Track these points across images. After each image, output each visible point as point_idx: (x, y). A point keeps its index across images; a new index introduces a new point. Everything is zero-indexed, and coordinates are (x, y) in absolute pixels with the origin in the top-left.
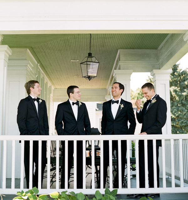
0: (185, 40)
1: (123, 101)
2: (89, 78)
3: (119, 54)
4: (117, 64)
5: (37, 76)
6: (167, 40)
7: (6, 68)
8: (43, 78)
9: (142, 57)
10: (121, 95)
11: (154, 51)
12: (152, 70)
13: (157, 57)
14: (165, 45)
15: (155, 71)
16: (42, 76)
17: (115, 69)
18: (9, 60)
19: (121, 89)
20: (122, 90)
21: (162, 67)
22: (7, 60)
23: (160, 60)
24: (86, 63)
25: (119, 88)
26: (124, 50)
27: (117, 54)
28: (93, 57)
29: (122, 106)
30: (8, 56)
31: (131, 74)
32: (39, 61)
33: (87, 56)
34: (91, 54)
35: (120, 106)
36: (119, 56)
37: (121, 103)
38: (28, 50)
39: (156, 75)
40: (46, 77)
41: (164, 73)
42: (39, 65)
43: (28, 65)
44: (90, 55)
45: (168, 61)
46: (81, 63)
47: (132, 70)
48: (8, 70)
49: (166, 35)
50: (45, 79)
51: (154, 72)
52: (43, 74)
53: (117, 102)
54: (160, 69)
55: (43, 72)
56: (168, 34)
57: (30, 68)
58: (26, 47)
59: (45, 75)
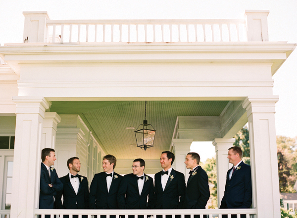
0: (244, 107)
1: (174, 172)
2: (145, 147)
3: (178, 121)
4: (176, 132)
5: (88, 145)
6: (229, 107)
7: (54, 137)
8: (96, 147)
9: (203, 124)
10: (171, 164)
11: (216, 118)
12: (214, 139)
13: (219, 125)
14: (227, 111)
15: (217, 140)
16: (94, 145)
17: (175, 138)
18: (57, 127)
19: (169, 158)
20: (171, 159)
21: (224, 135)
22: (56, 128)
23: (223, 128)
24: (142, 131)
25: (167, 158)
26: (183, 116)
27: (176, 121)
28: (149, 125)
29: (172, 177)
30: (57, 124)
31: (191, 143)
32: (91, 128)
33: (142, 123)
34: (147, 121)
35: (170, 177)
36: (178, 123)
37: (171, 174)
38: (79, 116)
39: (218, 145)
40: (99, 146)
41: (226, 143)
42: (91, 132)
43: (79, 133)
44: (145, 122)
45: (230, 129)
46: (135, 132)
47: (192, 139)
48: (56, 138)
49: (227, 102)
50: (98, 149)
51: (216, 142)
52: (95, 143)
53: (167, 173)
54: (222, 138)
55: (96, 141)
56: (229, 101)
57: (80, 136)
58: (77, 113)
59: (98, 145)
